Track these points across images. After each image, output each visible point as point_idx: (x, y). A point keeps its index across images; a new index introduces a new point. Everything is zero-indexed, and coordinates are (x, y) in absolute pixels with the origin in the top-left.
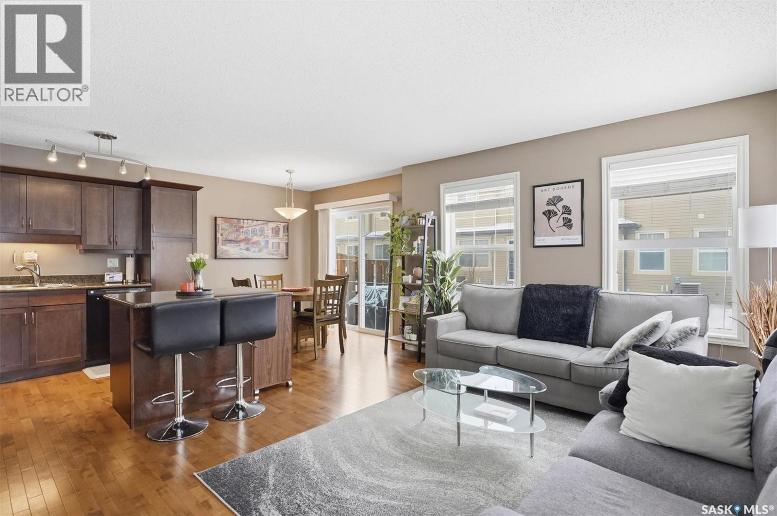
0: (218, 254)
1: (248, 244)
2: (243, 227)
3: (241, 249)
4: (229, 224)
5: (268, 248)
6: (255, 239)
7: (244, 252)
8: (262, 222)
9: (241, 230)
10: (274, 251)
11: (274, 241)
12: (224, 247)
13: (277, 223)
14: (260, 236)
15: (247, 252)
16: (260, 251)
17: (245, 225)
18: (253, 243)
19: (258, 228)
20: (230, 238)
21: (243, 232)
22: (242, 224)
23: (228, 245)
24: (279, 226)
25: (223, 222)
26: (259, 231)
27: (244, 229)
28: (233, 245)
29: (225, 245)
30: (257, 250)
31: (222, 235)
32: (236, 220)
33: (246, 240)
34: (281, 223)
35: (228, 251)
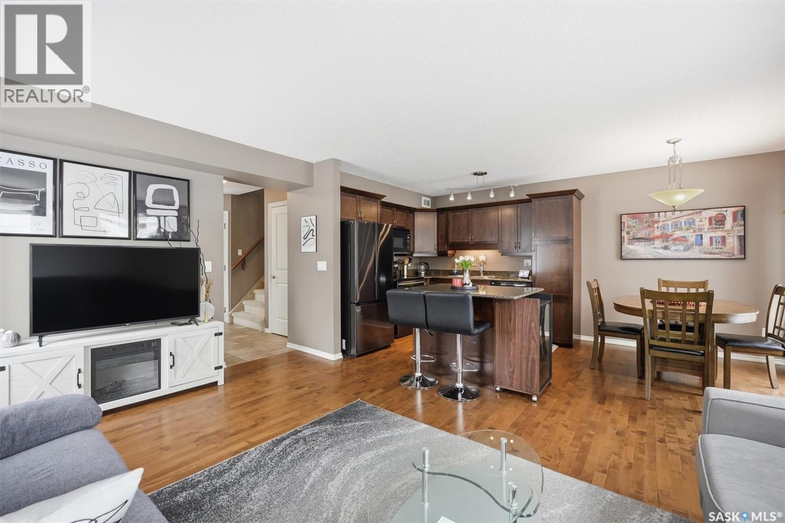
0: (623, 254)
1: (667, 241)
2: (657, 222)
3: (655, 248)
4: (637, 221)
5: (701, 244)
6: (678, 234)
7: (661, 251)
8: (691, 212)
9: (656, 225)
10: (713, 249)
11: (713, 234)
12: (630, 247)
13: (720, 209)
14: (687, 229)
15: (665, 251)
16: (686, 250)
17: (662, 219)
18: (675, 240)
19: (683, 220)
20: (639, 236)
21: (658, 228)
22: (656, 218)
23: (636, 244)
24: (725, 213)
25: (629, 219)
26: (685, 224)
27: (660, 224)
28: (643, 243)
29: (632, 244)
30: (682, 248)
31: (628, 233)
32: (647, 214)
33: (665, 237)
34: (728, 209)
35: (636, 250)
